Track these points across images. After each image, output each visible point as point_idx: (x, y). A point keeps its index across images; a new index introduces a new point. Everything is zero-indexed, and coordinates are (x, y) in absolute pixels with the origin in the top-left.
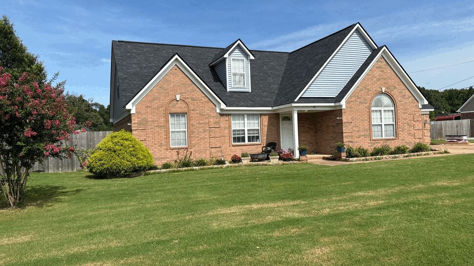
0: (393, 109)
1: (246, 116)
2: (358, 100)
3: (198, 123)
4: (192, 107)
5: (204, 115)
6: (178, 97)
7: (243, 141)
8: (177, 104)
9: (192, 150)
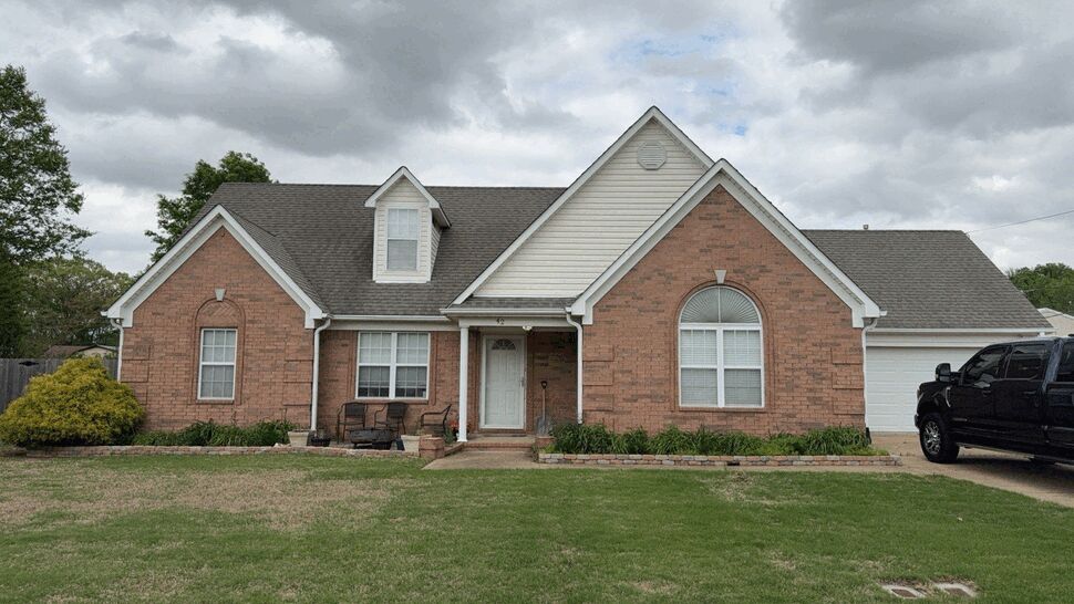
0: (759, 327)
1: (394, 335)
3: (261, 351)
4: (249, 315)
5: (275, 333)
6: (220, 294)
7: (385, 392)
8: (217, 308)
9: (240, 409)
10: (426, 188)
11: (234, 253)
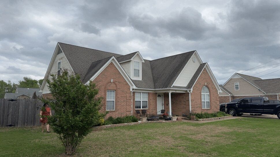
0: (209, 94)
1: (141, 93)
2: (196, 88)
3: (121, 97)
4: (118, 87)
5: (124, 92)
6: (112, 81)
7: (140, 107)
8: (111, 84)
9: (117, 113)
10: (144, 60)
11: (115, 69)
